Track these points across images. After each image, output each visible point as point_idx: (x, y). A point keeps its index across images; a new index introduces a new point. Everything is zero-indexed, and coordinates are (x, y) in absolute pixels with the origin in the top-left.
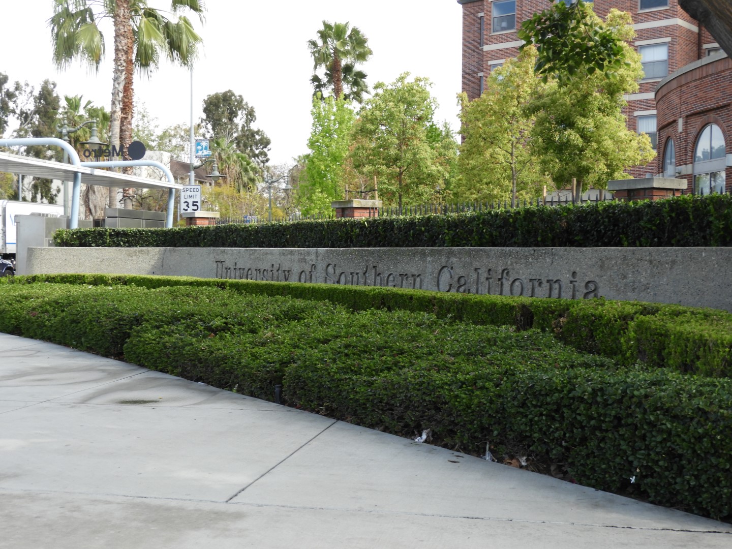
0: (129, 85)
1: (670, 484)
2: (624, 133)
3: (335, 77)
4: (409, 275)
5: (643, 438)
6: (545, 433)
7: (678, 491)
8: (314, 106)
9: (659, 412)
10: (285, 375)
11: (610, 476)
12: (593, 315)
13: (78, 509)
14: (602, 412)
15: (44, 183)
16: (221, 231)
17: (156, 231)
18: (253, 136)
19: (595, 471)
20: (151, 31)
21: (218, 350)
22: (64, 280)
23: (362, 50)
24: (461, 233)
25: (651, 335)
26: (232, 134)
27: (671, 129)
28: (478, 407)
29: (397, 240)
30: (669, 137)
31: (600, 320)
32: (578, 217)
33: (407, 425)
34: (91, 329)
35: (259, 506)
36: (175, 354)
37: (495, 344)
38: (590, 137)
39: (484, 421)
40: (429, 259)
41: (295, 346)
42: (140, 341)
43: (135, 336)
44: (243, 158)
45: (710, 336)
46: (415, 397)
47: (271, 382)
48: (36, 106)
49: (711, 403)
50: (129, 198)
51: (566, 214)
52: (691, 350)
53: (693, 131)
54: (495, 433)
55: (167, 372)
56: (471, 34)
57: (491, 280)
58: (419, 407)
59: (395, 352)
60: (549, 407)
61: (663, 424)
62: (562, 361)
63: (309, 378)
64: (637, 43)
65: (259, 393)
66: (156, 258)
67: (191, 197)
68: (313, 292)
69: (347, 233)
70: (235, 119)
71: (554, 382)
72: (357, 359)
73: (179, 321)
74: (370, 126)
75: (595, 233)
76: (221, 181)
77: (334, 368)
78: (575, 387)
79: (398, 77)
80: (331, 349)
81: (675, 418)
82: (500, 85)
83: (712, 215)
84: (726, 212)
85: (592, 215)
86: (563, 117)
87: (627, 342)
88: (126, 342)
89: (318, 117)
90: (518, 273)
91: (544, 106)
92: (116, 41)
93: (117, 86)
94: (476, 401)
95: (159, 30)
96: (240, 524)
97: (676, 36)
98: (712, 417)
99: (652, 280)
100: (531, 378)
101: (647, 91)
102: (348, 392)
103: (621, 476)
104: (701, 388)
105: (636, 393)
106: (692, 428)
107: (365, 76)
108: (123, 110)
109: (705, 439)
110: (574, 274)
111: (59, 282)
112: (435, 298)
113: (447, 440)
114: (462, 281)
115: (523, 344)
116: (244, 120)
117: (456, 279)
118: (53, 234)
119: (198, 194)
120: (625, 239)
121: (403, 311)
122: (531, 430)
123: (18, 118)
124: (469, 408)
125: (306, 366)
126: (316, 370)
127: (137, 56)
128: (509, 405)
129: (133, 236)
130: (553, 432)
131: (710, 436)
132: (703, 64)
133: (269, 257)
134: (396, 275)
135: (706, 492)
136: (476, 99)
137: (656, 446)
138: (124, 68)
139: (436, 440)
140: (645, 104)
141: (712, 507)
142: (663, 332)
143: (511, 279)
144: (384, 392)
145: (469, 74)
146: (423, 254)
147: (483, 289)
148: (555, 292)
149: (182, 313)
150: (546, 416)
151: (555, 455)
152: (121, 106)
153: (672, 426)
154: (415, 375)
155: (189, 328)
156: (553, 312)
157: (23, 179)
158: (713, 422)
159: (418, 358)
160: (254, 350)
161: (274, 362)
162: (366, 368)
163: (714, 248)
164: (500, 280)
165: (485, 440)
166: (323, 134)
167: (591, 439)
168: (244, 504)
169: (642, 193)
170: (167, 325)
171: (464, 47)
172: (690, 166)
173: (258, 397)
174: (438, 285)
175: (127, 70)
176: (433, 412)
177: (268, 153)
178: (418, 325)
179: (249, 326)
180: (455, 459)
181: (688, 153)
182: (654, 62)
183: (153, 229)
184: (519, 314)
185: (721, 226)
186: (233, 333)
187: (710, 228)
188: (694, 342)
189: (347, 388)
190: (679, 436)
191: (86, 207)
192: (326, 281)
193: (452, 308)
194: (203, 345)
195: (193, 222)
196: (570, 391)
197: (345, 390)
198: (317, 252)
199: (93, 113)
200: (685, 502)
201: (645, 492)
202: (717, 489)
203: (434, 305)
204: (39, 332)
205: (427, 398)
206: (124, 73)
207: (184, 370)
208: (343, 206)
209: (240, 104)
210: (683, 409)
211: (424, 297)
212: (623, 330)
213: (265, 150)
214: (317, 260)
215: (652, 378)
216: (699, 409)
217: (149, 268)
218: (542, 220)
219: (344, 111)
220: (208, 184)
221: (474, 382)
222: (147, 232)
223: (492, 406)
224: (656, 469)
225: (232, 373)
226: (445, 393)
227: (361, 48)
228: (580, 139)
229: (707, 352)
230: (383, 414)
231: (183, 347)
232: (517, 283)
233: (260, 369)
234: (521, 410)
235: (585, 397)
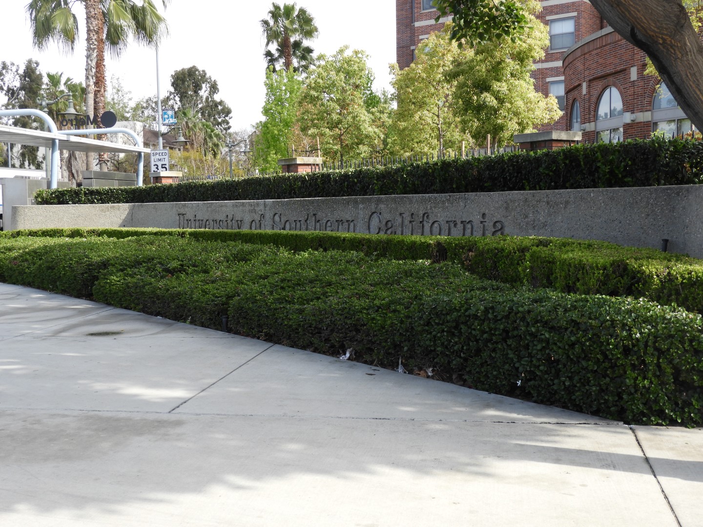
0: (101, 62)
1: (549, 385)
2: (533, 95)
3: (286, 52)
4: (344, 221)
5: (527, 347)
6: (446, 347)
7: (556, 391)
8: (267, 78)
9: (539, 325)
10: (230, 307)
11: (500, 381)
12: (496, 249)
13: (38, 422)
14: (493, 326)
15: (30, 152)
16: (182, 188)
17: (125, 189)
18: (216, 106)
19: (488, 377)
20: (119, 13)
21: (173, 287)
22: (45, 233)
23: (308, 28)
24: (388, 183)
25: (541, 262)
26: (198, 105)
27: (576, 92)
28: (391, 327)
29: (333, 191)
30: (575, 99)
31: (502, 253)
32: (488, 166)
33: (333, 346)
34: (64, 274)
35: (197, 415)
36: (137, 293)
37: (411, 275)
38: (504, 98)
39: (396, 339)
40: (361, 206)
41: (240, 282)
42: (107, 283)
43: (102, 278)
44: (207, 126)
45: (588, 261)
46: (339, 321)
47: (218, 314)
48: (21, 83)
49: (583, 315)
50: (104, 162)
51: (477, 164)
52: (573, 273)
53: (595, 93)
54: (406, 348)
55: (130, 309)
56: (404, 13)
57: (413, 223)
58: (342, 329)
59: (324, 284)
60: (449, 324)
61: (542, 334)
62: (464, 286)
63: (250, 308)
64: (548, 18)
65: (209, 323)
66: (126, 213)
67: (160, 160)
68: (260, 238)
69: (291, 186)
70: (199, 91)
71: (453, 303)
72: (291, 291)
73: (141, 264)
74: (313, 93)
75: (502, 180)
76: (188, 146)
77: (271, 299)
78: (470, 306)
79: (338, 49)
80: (269, 283)
81: (552, 328)
82: (427, 55)
83: (599, 161)
84: (611, 158)
85: (499, 164)
86: (480, 81)
87: (524, 270)
88: (95, 285)
89: (270, 87)
90: (436, 216)
91: (463, 72)
92: (87, 22)
93: (90, 62)
94: (389, 322)
95: (126, 11)
96: (178, 430)
97: (582, 11)
98: (583, 327)
99: (549, 218)
100: (434, 300)
101: (557, 59)
102: (283, 319)
103: (509, 380)
104: (575, 303)
105: (521, 309)
106: (566, 337)
107: (313, 51)
108: (96, 84)
109: (577, 346)
110: (484, 215)
111: (40, 236)
112: (364, 239)
113: (367, 357)
114: (390, 225)
115: (434, 274)
116: (207, 92)
117: (384, 223)
118: (35, 194)
119: (166, 157)
120: (527, 184)
121: (336, 251)
122: (435, 345)
123: (6, 94)
124: (384, 328)
125: (247, 299)
126: (256, 301)
127: (107, 35)
128: (416, 324)
129: (105, 194)
130: (453, 345)
131: (581, 343)
132: (603, 34)
133: (224, 209)
134: (333, 221)
135: (579, 390)
136: (406, 68)
137: (537, 354)
138: (95, 46)
139: (357, 357)
140: (555, 72)
141: (584, 403)
142: (551, 260)
143: (431, 221)
144: (313, 318)
145: (403, 47)
146: (356, 202)
147: (407, 231)
148: (468, 231)
149: (143, 257)
150: (447, 332)
151: (455, 365)
152: (94, 81)
153: (550, 335)
154: (339, 302)
155: (150, 270)
156: (463, 248)
157: (12, 148)
158: (584, 331)
159: (343, 288)
160: (204, 287)
161: (221, 297)
162: (298, 299)
163: (601, 189)
164: (421, 222)
165: (398, 355)
166: (275, 103)
167: (485, 350)
168: (184, 413)
169: (543, 144)
170: (131, 268)
171: (398, 24)
172: (593, 124)
173: (208, 327)
174: (369, 228)
175: (98, 48)
176: (354, 333)
177: (230, 121)
178: (348, 262)
179: (202, 267)
180: (372, 372)
181: (591, 113)
182: (562, 34)
183: (122, 187)
184: (435, 250)
185: (607, 170)
186: (187, 274)
187: (598, 172)
188: (575, 266)
189: (281, 316)
190: (556, 344)
191: (69, 172)
192: (273, 229)
193: (379, 247)
194: (161, 284)
195: (159, 180)
196: (466, 310)
197: (280, 317)
198: (265, 204)
199: (72, 88)
200: (563, 400)
201: (529, 393)
202: (587, 387)
203: (363, 245)
204: (20, 278)
205: (349, 322)
206: (96, 51)
207: (145, 306)
208: (288, 163)
209: (203, 77)
210: (559, 320)
211: (355, 238)
212: (521, 260)
213: (227, 118)
214: (265, 210)
215: (535, 296)
216: (573, 321)
217: (120, 221)
218: (457, 169)
219: (293, 81)
220: (177, 149)
221: (388, 306)
222: (117, 190)
223: (402, 326)
224: (538, 373)
225: (185, 307)
226: (363, 316)
227: (307, 26)
228: (495, 101)
229: (585, 274)
230: (313, 337)
231: (143, 287)
232: (436, 225)
233: (209, 303)
234: (427, 328)
235: (479, 314)
